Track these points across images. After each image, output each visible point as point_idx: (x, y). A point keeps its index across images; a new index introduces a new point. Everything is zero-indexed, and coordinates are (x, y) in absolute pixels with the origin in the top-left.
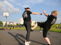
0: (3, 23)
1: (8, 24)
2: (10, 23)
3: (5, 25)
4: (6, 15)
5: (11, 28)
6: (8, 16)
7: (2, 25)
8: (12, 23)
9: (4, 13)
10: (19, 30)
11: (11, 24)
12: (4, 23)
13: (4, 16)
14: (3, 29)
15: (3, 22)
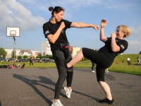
0: (6, 53)
1: (18, 54)
2: (23, 52)
3: (10, 57)
4: (13, 33)
5: (24, 65)
6: (18, 35)
7: (4, 56)
8: (27, 51)
9: (9, 30)
10: (44, 68)
11: (26, 54)
12: (9, 52)
13: (8, 35)
14: (5, 67)
15: (6, 50)
